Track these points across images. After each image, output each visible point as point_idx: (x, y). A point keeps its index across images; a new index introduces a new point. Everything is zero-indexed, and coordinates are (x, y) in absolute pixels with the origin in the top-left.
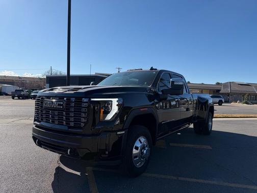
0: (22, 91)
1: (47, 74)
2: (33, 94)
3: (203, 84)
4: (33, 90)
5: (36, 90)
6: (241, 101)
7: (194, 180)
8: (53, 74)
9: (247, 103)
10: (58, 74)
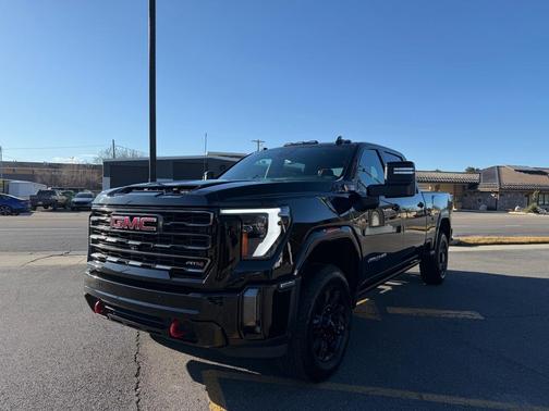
0: (53, 193)
1: (105, 156)
2: (75, 200)
3: (437, 171)
4: (76, 191)
5: (82, 190)
6: (522, 207)
7: (462, 401)
8: (119, 157)
9: (535, 211)
10: (129, 156)
